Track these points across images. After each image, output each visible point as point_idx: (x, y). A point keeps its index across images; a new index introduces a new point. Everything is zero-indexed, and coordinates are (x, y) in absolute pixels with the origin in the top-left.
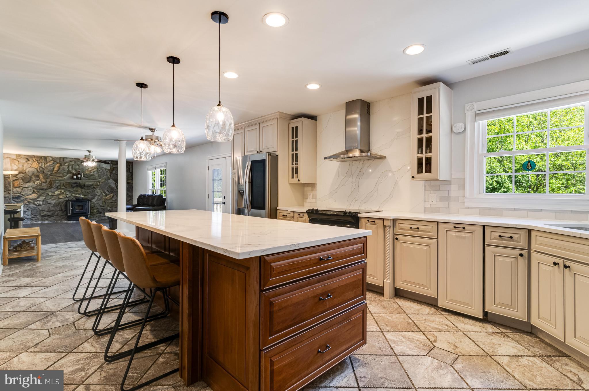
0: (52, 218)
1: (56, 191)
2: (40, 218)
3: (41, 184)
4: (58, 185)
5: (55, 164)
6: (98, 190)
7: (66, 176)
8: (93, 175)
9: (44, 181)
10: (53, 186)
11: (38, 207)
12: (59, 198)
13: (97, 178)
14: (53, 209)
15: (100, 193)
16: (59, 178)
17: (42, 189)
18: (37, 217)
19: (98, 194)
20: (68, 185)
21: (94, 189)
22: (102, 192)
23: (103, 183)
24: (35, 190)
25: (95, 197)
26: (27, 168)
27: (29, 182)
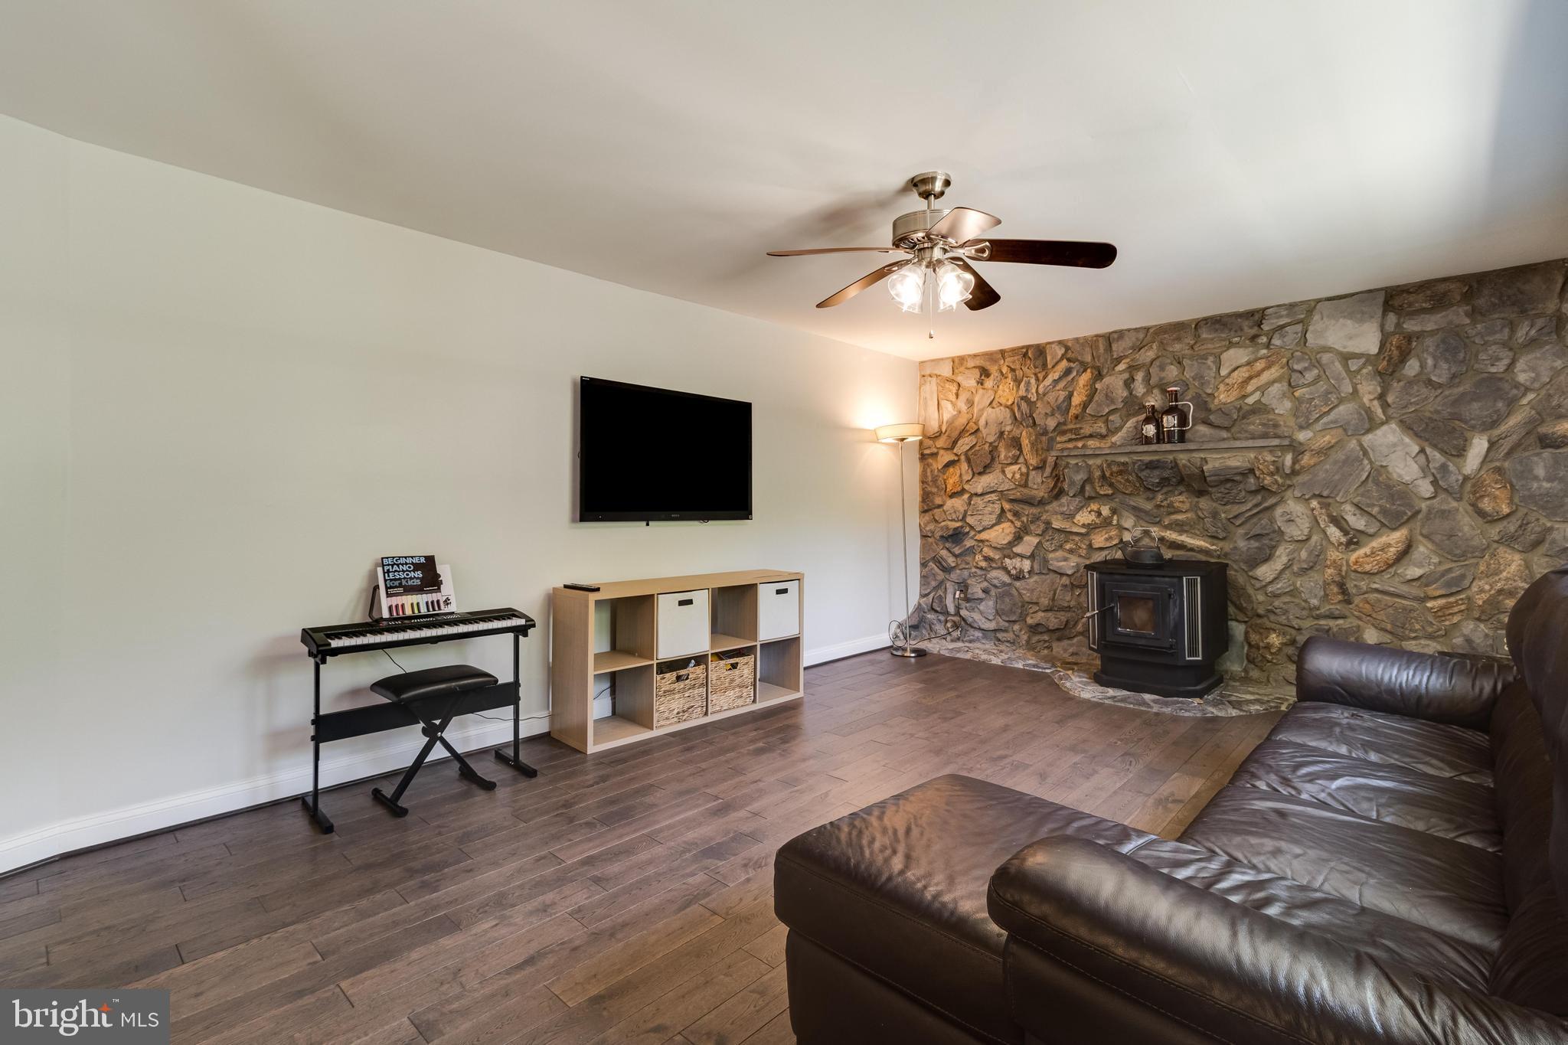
0: (1065, 643)
1: (1079, 509)
2: (1024, 637)
3: (1028, 474)
5: (1074, 373)
6: (1296, 508)
7: (1121, 428)
8: (1259, 409)
9: (1033, 461)
10: (1066, 487)
11: (1018, 584)
12: (1090, 546)
13: (1287, 423)
14: (1067, 598)
15: (1306, 524)
16: (1091, 443)
17: (1028, 502)
18: (1013, 632)
21: (1264, 499)
22: (1323, 520)
23: (1325, 452)
24: (1007, 506)
25: (1274, 548)
26: (982, 410)
27: (986, 469)
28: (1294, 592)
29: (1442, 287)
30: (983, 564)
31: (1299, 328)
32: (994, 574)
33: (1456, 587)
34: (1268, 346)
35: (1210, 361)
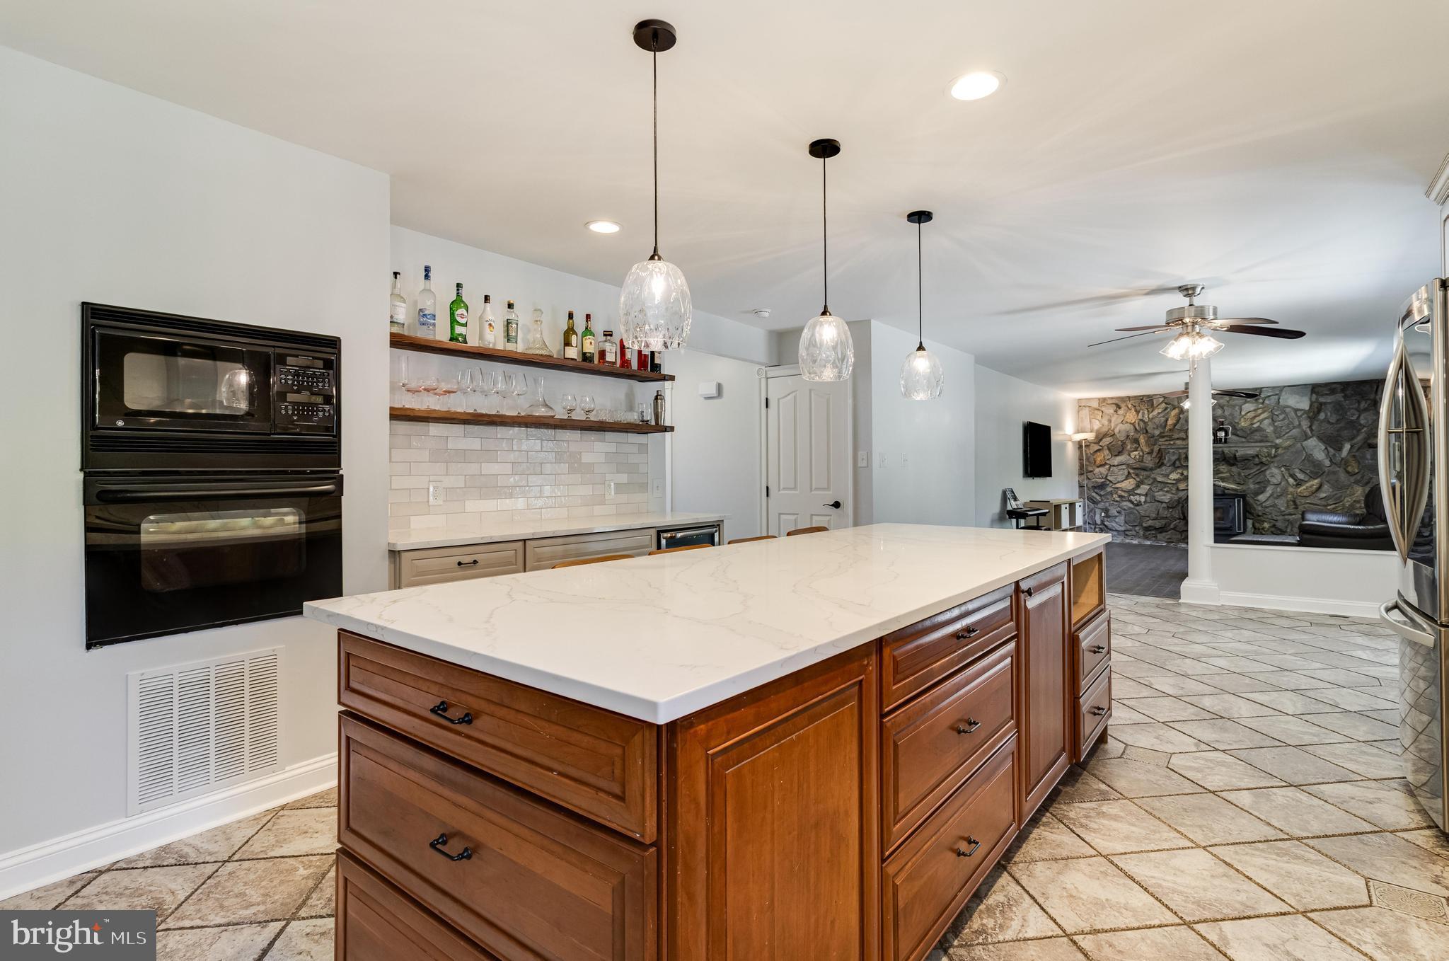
0: (1164, 534)
1: (1171, 473)
2: (1141, 533)
3: (1143, 456)
4: (1174, 458)
5: (1169, 410)
6: (1275, 471)
8: (1259, 429)
9: (1147, 450)
10: (1165, 462)
11: (1137, 508)
12: (1178, 489)
13: (1272, 436)
14: (1165, 513)
15: (1279, 478)
16: (1178, 442)
17: (1144, 469)
18: (1135, 531)
19: (1274, 480)
21: (1261, 467)
22: (1287, 476)
23: (1287, 448)
24: (1131, 471)
25: (1265, 487)
26: (1117, 425)
27: (1120, 453)
28: (1274, 506)
29: (1334, 386)
30: (1118, 499)
31: (1277, 397)
32: (1125, 503)
33: (1339, 500)
34: (1263, 403)
35: (1237, 408)
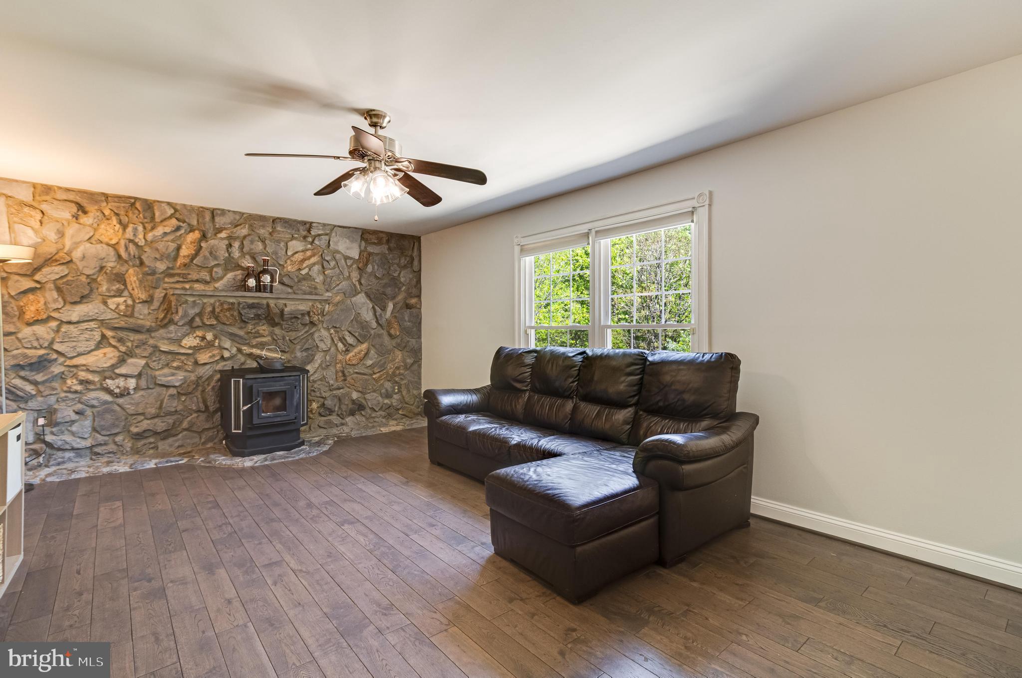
0: (171, 440)
1: (188, 334)
2: (128, 445)
3: (133, 307)
4: (192, 312)
5: (182, 231)
6: (324, 333)
7: (221, 278)
8: (308, 277)
9: (142, 295)
10: (176, 318)
11: (120, 401)
12: (196, 363)
13: (321, 287)
14: (175, 405)
15: (329, 342)
16: (197, 286)
17: (136, 330)
18: (115, 443)
19: (322, 346)
20: (228, 314)
21: (310, 329)
22: (336, 339)
23: (337, 304)
24: (109, 333)
25: (313, 356)
26: (76, 244)
27: (83, 299)
28: (323, 379)
30: (79, 388)
31: (327, 237)
32: (93, 395)
33: (383, 367)
34: (312, 243)
35: (282, 244)
